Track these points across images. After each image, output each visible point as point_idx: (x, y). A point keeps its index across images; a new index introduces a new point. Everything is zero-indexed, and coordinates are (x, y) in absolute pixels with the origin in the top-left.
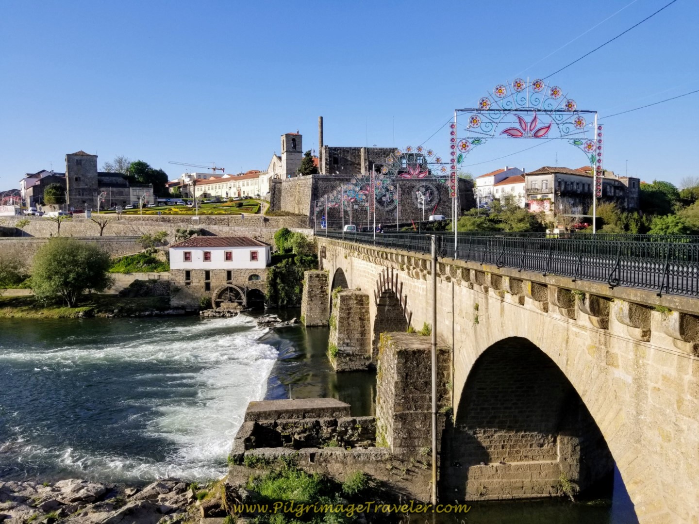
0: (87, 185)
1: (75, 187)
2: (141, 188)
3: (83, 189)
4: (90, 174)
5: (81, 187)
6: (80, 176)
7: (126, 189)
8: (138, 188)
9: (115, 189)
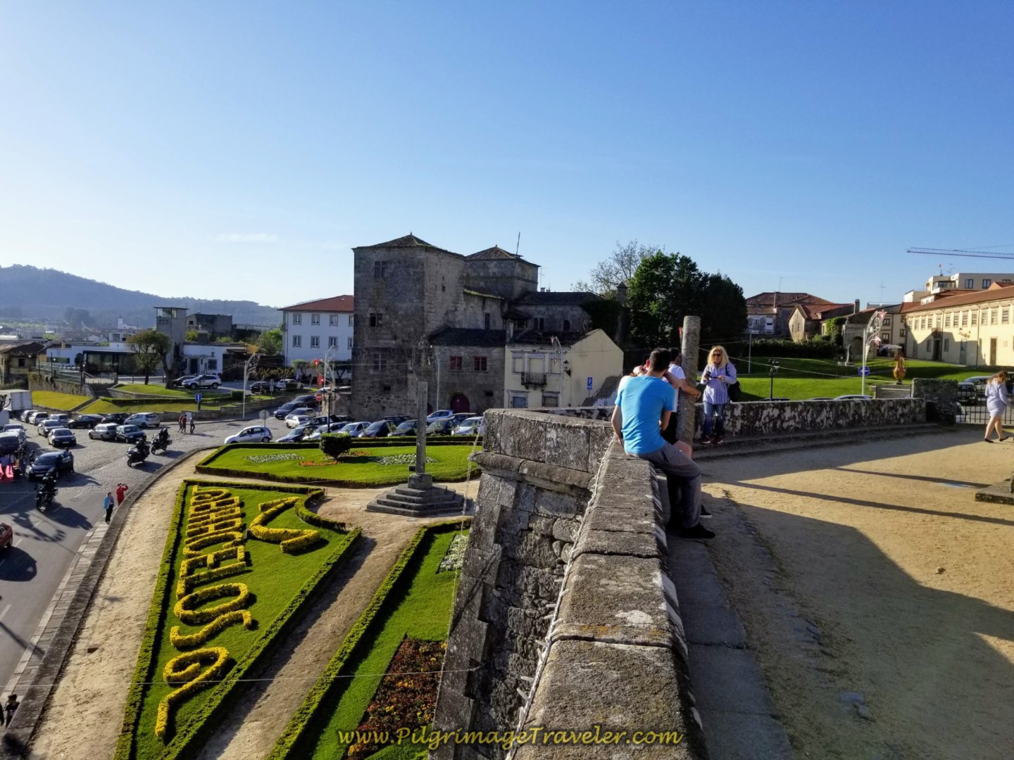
0: (395, 338)
1: (368, 343)
2: (537, 348)
3: (386, 351)
4: (404, 305)
5: (382, 343)
6: (382, 311)
7: (495, 352)
8: (529, 348)
9: (464, 352)
